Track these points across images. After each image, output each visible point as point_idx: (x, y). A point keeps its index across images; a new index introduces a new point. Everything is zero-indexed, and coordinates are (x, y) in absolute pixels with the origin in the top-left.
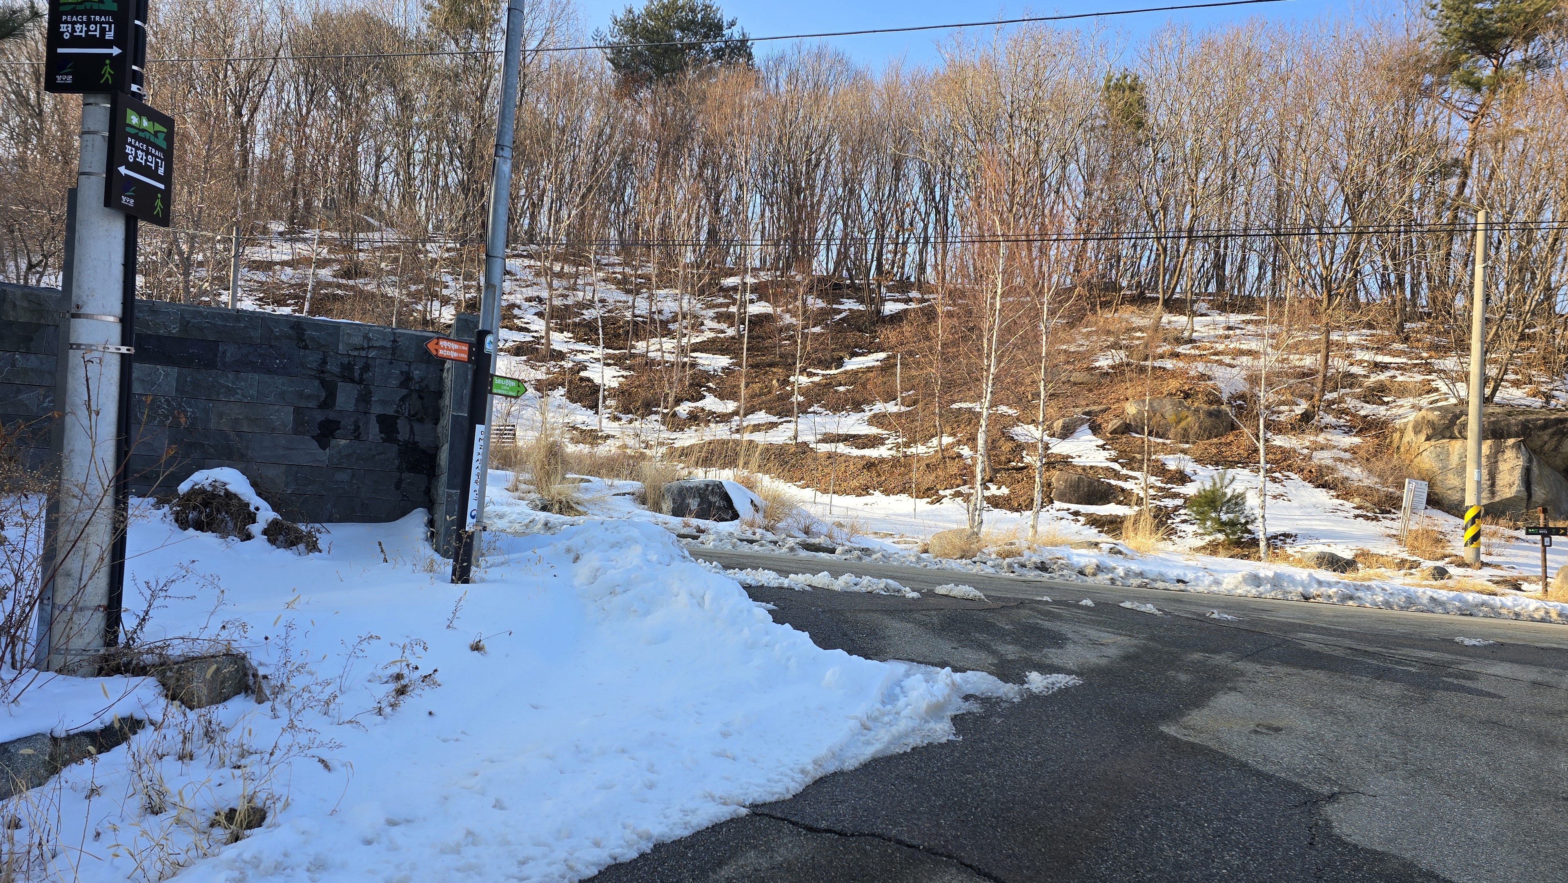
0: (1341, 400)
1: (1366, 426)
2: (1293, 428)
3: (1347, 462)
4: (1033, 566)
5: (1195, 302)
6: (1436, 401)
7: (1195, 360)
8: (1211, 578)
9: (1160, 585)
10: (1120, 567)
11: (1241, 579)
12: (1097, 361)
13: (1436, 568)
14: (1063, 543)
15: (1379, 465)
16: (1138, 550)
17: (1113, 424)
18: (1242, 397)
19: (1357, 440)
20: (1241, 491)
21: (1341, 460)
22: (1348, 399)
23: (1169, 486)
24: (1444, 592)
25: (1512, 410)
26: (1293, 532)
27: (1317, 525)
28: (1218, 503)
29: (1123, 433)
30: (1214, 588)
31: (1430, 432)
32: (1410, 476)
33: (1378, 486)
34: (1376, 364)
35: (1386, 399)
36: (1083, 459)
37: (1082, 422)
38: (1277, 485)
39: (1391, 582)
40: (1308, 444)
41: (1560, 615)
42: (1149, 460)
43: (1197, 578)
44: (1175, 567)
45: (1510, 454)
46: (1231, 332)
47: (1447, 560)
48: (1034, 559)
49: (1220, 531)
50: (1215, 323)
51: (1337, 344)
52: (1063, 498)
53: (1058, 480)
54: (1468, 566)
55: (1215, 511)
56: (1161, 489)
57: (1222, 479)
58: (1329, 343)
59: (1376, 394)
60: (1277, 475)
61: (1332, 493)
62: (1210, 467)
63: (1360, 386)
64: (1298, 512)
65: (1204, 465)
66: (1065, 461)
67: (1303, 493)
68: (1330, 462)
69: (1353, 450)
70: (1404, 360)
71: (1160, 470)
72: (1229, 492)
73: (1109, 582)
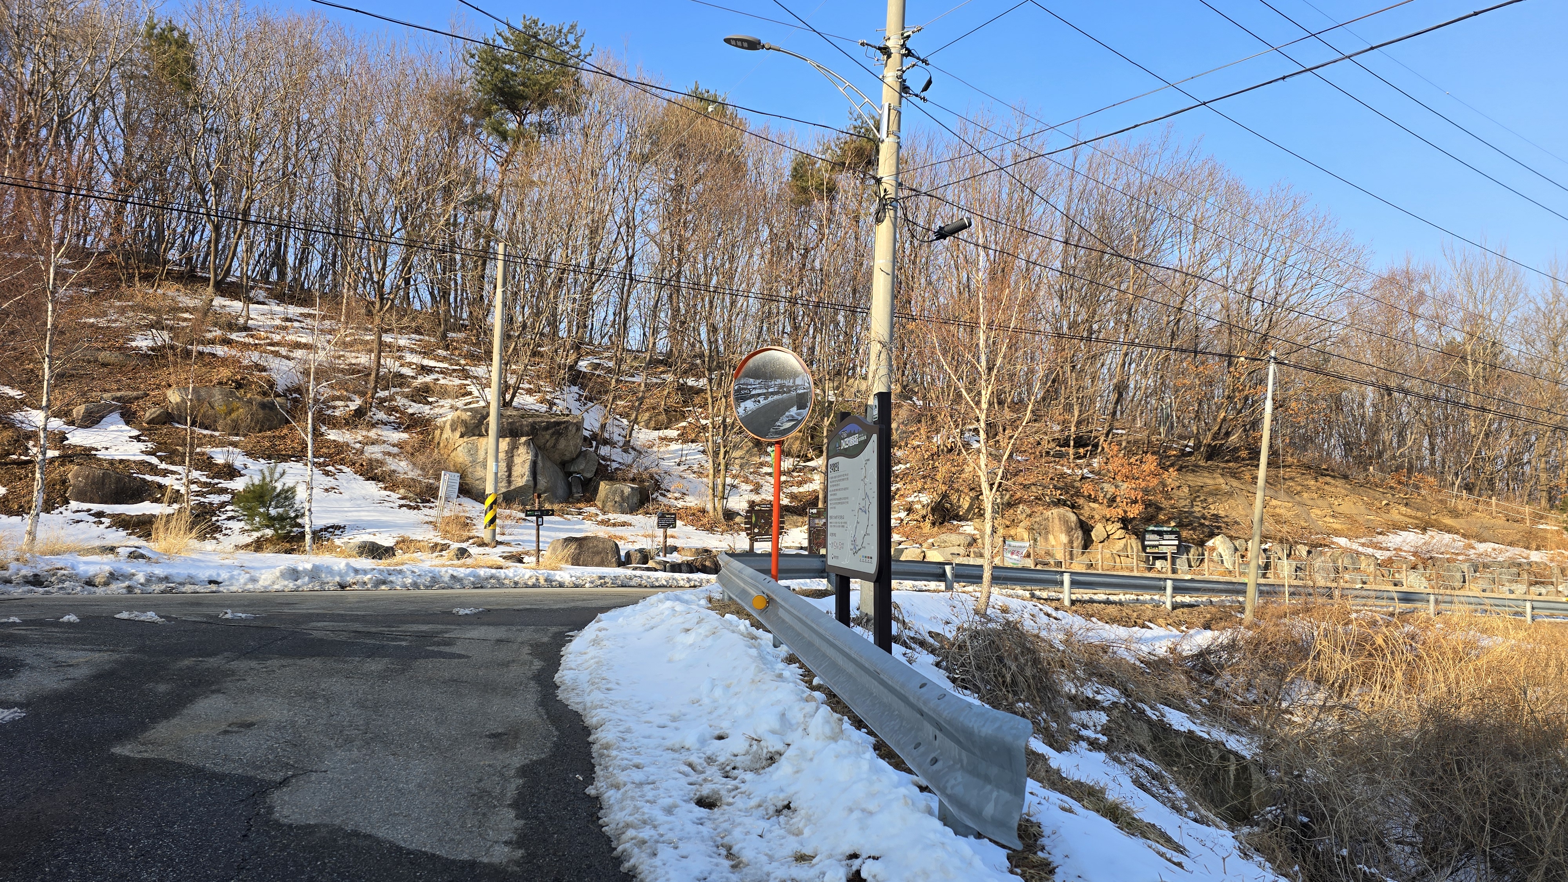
0: (392, 398)
1: (413, 423)
2: (347, 423)
3: (394, 456)
4: (22, 580)
5: (252, 288)
6: (470, 403)
7: (249, 349)
8: (248, 576)
9: (188, 588)
10: (140, 572)
11: (278, 574)
12: (134, 340)
13: (459, 549)
14: (69, 551)
15: (421, 459)
16: (166, 552)
17: (151, 413)
18: (298, 390)
19: (405, 436)
20: (291, 485)
21: (389, 454)
22: (398, 398)
23: (216, 481)
24: (462, 570)
25: (525, 413)
26: (342, 524)
27: (365, 516)
28: (267, 498)
29: (164, 423)
30: (250, 586)
31: (463, 430)
32: (446, 469)
33: (420, 478)
34: (423, 367)
35: (430, 399)
36: (111, 452)
37: (110, 410)
38: (329, 478)
39: (420, 565)
40: (360, 438)
41: (546, 580)
42: (191, 453)
43: (232, 577)
44: (208, 567)
45: (522, 450)
46: (289, 324)
47: (471, 541)
48: (24, 572)
49: (268, 527)
50: (272, 313)
51: (390, 346)
52: (82, 497)
53: (76, 476)
54: (486, 545)
55: (264, 506)
56: (205, 484)
57: (272, 473)
58: (381, 343)
59: (422, 394)
60: (330, 468)
61: (381, 485)
62: (262, 461)
63: (409, 387)
64: (348, 504)
65: (256, 459)
66: (87, 454)
67: (354, 485)
68: (379, 456)
69: (400, 445)
70: (446, 365)
71: (206, 464)
72: (279, 486)
73: (124, 591)
